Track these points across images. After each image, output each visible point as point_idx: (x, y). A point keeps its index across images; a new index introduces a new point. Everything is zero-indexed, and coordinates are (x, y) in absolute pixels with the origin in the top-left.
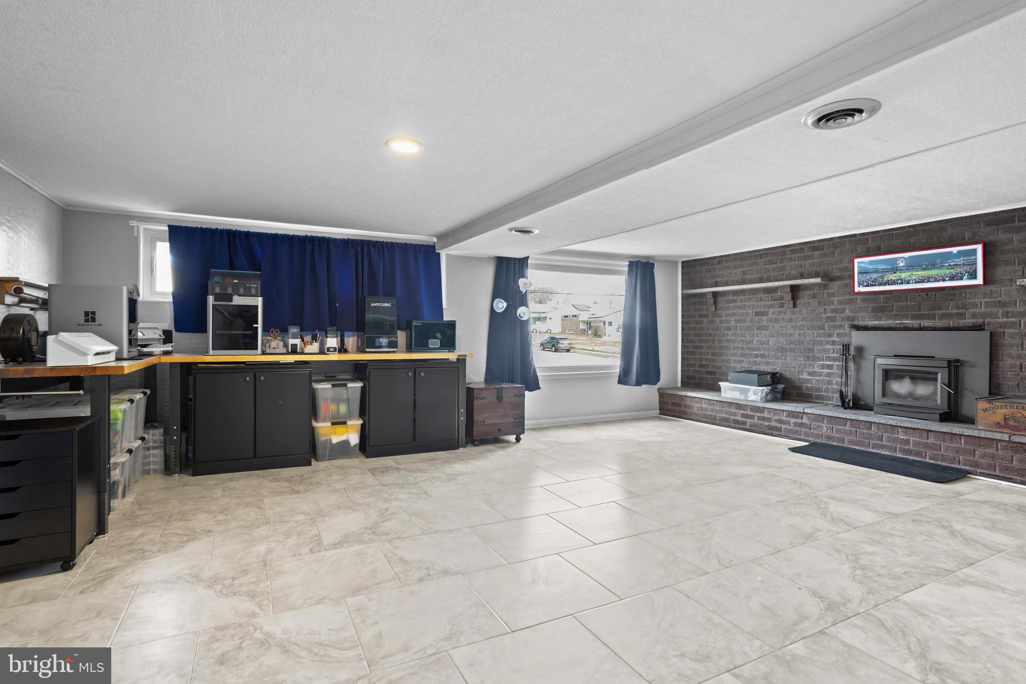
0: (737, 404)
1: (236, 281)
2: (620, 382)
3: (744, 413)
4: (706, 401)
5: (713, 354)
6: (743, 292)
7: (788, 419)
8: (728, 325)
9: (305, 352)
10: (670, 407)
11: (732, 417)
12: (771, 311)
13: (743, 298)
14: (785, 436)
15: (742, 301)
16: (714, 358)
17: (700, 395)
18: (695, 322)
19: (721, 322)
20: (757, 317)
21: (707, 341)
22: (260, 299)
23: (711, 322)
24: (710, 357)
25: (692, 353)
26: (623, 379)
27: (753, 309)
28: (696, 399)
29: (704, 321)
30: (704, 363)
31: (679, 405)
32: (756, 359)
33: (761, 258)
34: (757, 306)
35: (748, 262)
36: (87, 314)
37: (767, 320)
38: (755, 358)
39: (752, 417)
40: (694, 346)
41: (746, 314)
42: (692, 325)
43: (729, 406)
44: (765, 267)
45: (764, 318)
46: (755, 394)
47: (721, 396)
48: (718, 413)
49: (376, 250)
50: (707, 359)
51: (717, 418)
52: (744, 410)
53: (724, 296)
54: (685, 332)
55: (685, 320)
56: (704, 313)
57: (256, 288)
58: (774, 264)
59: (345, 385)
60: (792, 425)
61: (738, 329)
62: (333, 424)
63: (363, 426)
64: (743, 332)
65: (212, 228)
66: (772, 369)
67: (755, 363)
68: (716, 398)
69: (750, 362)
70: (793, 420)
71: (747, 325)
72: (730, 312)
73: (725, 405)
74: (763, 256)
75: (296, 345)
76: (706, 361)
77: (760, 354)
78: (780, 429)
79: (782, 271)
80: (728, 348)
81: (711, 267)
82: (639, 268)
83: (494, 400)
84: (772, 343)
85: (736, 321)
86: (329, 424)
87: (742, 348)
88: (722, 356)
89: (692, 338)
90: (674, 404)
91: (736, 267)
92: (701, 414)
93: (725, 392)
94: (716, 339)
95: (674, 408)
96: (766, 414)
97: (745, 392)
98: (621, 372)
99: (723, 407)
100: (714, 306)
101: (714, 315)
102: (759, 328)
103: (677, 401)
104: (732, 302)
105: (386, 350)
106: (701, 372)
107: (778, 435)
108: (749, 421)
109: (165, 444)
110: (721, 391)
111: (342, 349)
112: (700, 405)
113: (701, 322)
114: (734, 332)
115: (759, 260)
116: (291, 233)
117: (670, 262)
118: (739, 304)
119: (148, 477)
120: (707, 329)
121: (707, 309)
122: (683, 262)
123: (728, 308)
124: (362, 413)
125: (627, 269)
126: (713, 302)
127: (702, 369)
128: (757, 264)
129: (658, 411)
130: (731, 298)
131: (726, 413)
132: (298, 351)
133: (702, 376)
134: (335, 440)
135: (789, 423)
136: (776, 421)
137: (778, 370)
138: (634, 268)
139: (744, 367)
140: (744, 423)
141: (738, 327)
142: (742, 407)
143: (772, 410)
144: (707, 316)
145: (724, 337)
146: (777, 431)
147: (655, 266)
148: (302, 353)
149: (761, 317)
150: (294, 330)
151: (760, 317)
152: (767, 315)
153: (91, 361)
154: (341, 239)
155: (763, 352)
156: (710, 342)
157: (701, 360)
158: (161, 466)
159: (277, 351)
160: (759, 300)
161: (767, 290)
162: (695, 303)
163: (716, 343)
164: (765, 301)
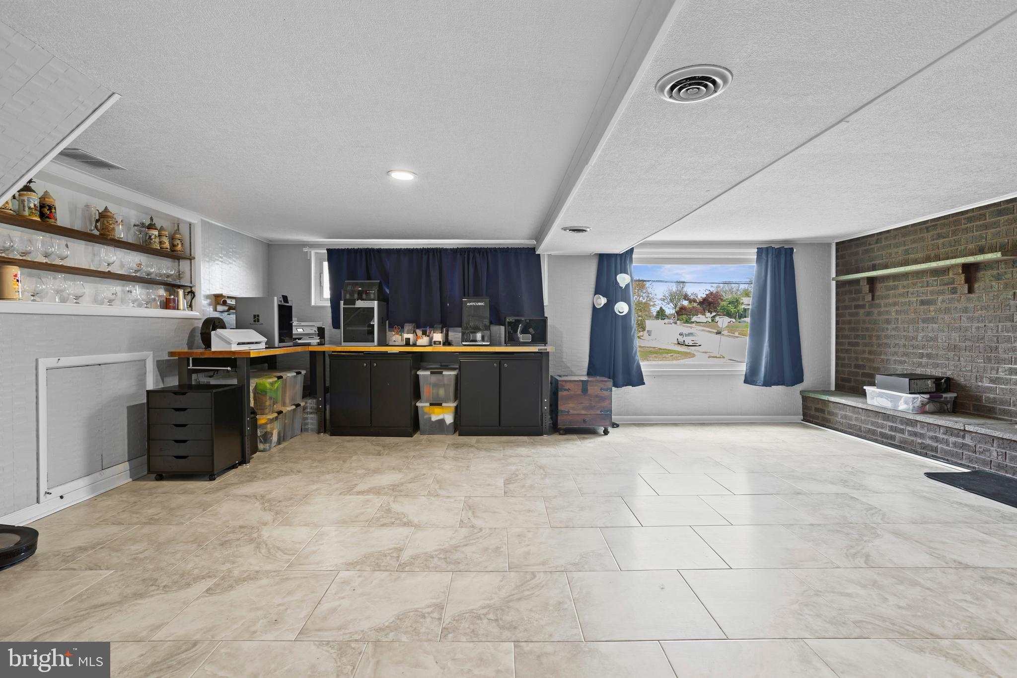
0: (885, 414)
1: (360, 289)
2: (746, 382)
3: (892, 426)
4: (851, 408)
5: (870, 353)
6: (905, 275)
7: (945, 437)
8: (887, 317)
9: (417, 344)
10: (813, 413)
11: (879, 430)
12: (940, 298)
13: (905, 283)
14: (942, 458)
15: (904, 287)
16: (872, 357)
17: (843, 400)
18: (851, 315)
19: (879, 314)
20: (922, 307)
21: (864, 337)
22: (376, 302)
23: (869, 314)
24: (866, 356)
25: (847, 351)
26: (750, 379)
27: (917, 296)
28: (840, 405)
29: (861, 312)
30: (861, 363)
31: (822, 411)
32: (921, 360)
33: (928, 232)
34: (923, 293)
35: (911, 238)
36: (255, 316)
37: (935, 311)
38: (920, 358)
39: (902, 431)
40: (849, 343)
41: (910, 303)
42: (848, 318)
43: (876, 416)
44: (933, 242)
45: (932, 308)
46: (906, 402)
47: (866, 403)
48: (863, 423)
49: (481, 256)
50: (863, 359)
51: (862, 429)
52: (893, 422)
53: (883, 282)
54: (840, 326)
55: (840, 311)
56: (861, 303)
57: (374, 293)
58: (944, 238)
59: (441, 373)
60: (951, 445)
61: (900, 322)
62: (431, 404)
63: (456, 408)
64: (905, 326)
65: (355, 248)
66: (942, 372)
67: (920, 365)
68: (860, 406)
69: (914, 363)
70: (952, 439)
71: (910, 317)
72: (890, 301)
73: (870, 414)
74: (930, 229)
75: (409, 339)
76: (862, 361)
77: (927, 353)
78: (935, 450)
79: (954, 246)
80: (887, 345)
81: (868, 247)
82: (770, 255)
83: (579, 392)
84: (942, 339)
85: (897, 312)
86: (428, 404)
87: (904, 346)
88: (880, 355)
89: (847, 333)
90: (817, 410)
91: (896, 246)
92: (845, 423)
93: (873, 398)
94: (874, 334)
95: (817, 414)
96: (918, 429)
97: (895, 400)
98: (748, 371)
99: (869, 416)
100: (870, 295)
101: (871, 306)
102: (924, 321)
103: (820, 406)
104: (892, 289)
105: (480, 343)
106: (857, 374)
107: (933, 456)
108: (898, 435)
109: (317, 411)
110: (866, 396)
111: (447, 343)
112: (844, 413)
113: (857, 314)
114: (895, 326)
115: (925, 235)
116: (412, 247)
117: (818, 246)
118: (901, 290)
119: (307, 433)
120: (864, 322)
121: (863, 299)
122: (837, 244)
123: (887, 297)
124: (456, 397)
125: (755, 257)
126: (868, 289)
127: (859, 371)
128: (923, 239)
129: (802, 417)
130: (891, 283)
131: (873, 423)
132: (411, 343)
133: (858, 378)
134: (434, 418)
135: (947, 443)
136: (931, 438)
137: (949, 374)
138: (764, 255)
139: (906, 369)
140: (893, 438)
141: (900, 320)
142: (891, 418)
143: (925, 424)
144: (863, 307)
145: (883, 332)
146: (932, 451)
147: (795, 250)
148: (415, 345)
149: (928, 307)
150: (408, 327)
151: (926, 307)
152: (936, 304)
153: (235, 348)
154: (451, 248)
155: (930, 351)
156: (867, 338)
157: (857, 359)
158: (315, 427)
159: (397, 344)
160: (925, 284)
161: (935, 272)
162: (851, 292)
163: (874, 339)
164: (932, 286)
